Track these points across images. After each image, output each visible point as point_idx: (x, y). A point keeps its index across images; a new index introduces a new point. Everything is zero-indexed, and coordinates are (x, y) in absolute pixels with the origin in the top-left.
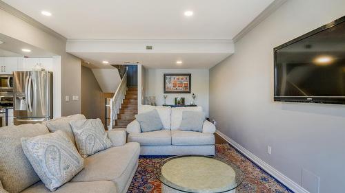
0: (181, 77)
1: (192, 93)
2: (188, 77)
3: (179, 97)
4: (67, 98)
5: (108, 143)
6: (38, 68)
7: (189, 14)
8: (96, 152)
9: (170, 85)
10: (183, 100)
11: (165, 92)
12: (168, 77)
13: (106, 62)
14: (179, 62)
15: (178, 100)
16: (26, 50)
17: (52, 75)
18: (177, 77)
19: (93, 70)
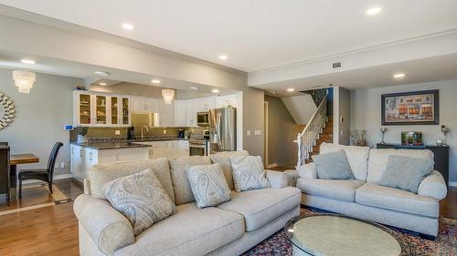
0: (416, 97)
1: (441, 123)
2: (432, 97)
3: (410, 131)
4: (249, 133)
5: (264, 183)
6: (226, 105)
7: (374, 11)
8: (249, 189)
9: (393, 112)
10: (419, 136)
11: (384, 123)
12: (389, 99)
13: (291, 90)
14: (399, 76)
15: (407, 136)
16: (215, 91)
17: (235, 110)
18: (408, 98)
19: (283, 99)
